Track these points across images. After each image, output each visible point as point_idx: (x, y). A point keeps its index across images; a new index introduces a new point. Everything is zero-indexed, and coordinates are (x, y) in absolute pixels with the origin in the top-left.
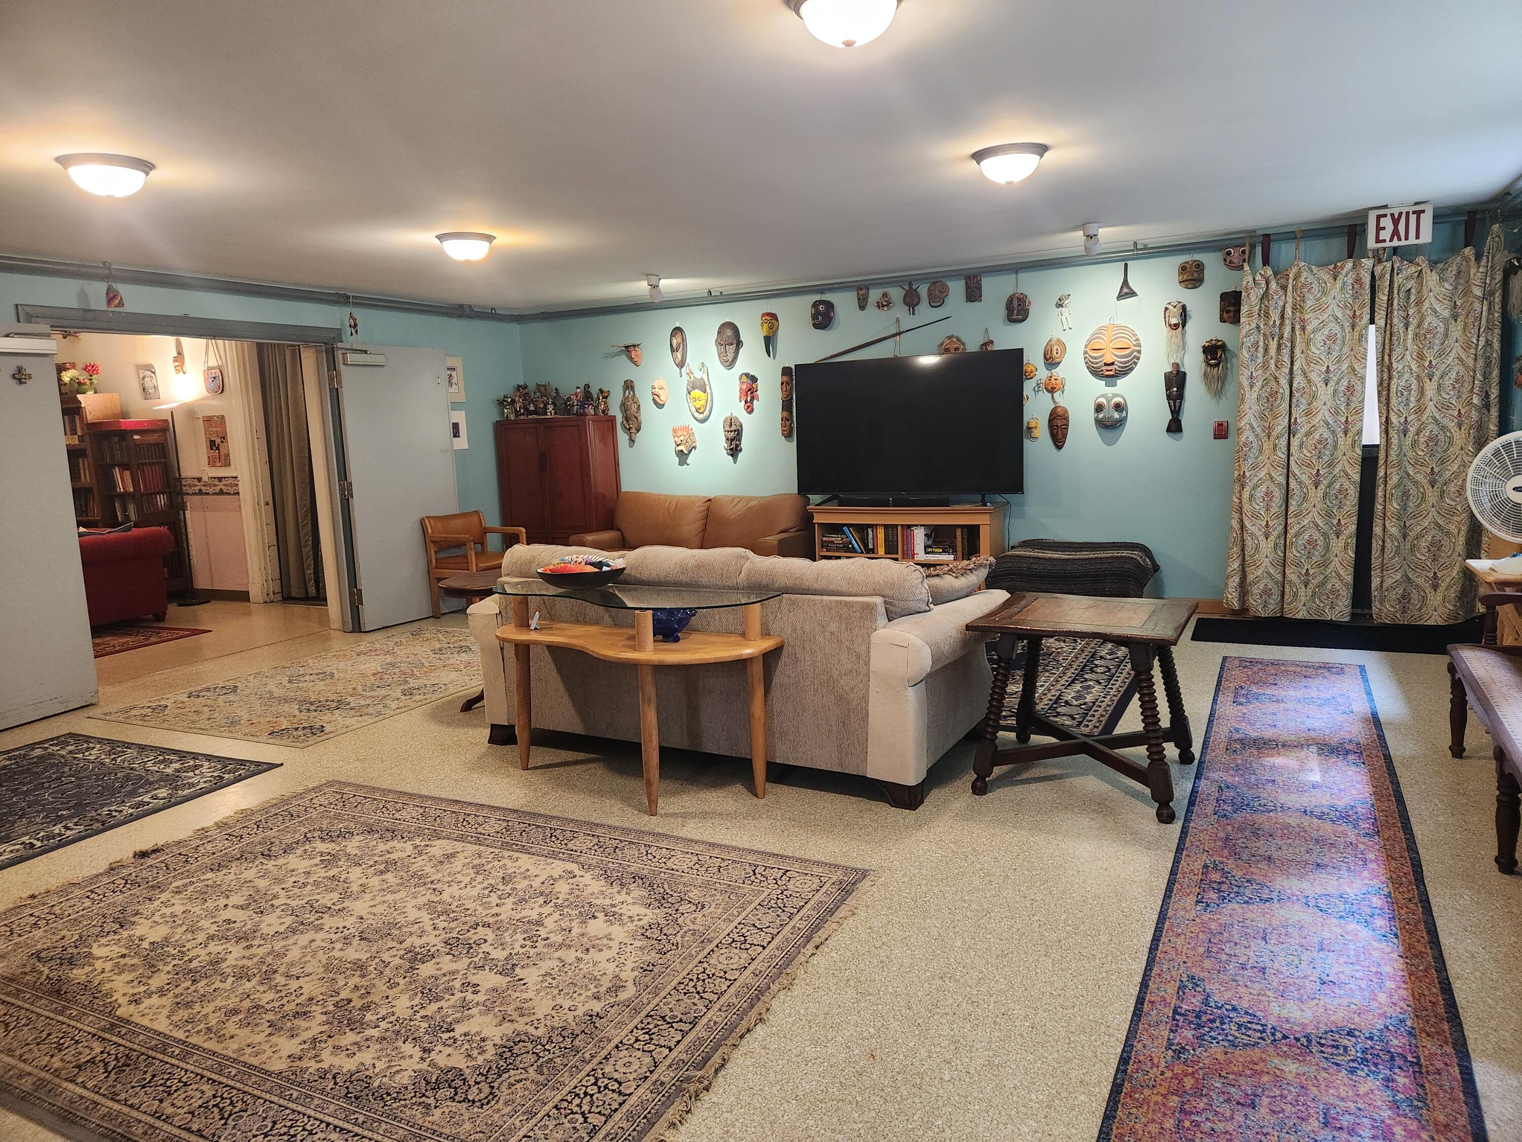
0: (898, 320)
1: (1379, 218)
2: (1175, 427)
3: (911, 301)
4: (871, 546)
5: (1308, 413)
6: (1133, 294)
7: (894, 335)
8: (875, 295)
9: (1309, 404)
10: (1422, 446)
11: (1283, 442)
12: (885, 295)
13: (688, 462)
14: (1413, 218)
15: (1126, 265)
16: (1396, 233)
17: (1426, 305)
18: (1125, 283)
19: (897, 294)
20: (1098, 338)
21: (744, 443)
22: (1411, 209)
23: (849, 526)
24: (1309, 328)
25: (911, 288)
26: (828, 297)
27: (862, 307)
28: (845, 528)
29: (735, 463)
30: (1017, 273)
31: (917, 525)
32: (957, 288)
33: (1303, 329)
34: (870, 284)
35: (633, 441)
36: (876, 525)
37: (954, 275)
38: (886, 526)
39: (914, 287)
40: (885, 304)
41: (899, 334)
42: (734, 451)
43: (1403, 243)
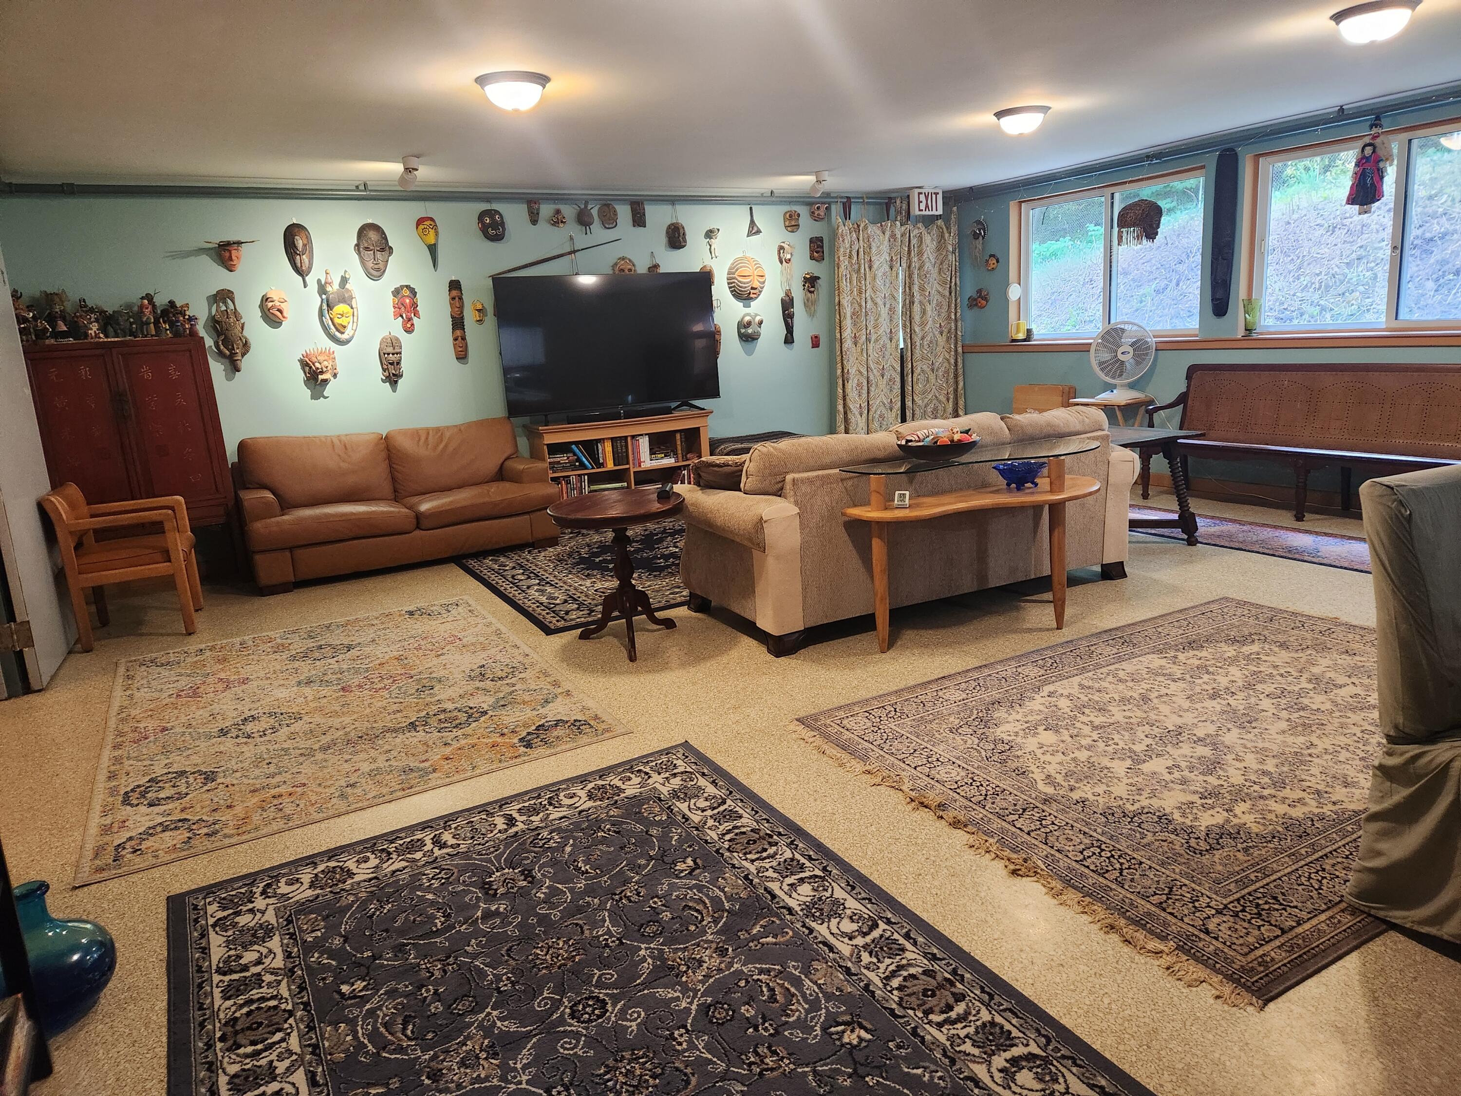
0: (571, 238)
1: (920, 193)
2: (789, 339)
3: (584, 220)
4: (601, 461)
5: (876, 327)
6: (759, 232)
7: (570, 253)
8: (546, 210)
9: (876, 320)
10: (926, 347)
11: (864, 347)
12: (558, 212)
13: (325, 394)
14: (934, 196)
15: (751, 209)
16: (927, 206)
17: (925, 256)
18: (752, 222)
19: (568, 211)
20: (741, 267)
21: (405, 366)
22: (933, 191)
23: (577, 443)
24: (875, 266)
25: (586, 207)
26: (495, 206)
27: (534, 222)
28: (573, 446)
29: (394, 391)
30: (673, 204)
31: (642, 435)
32: (624, 212)
33: (870, 268)
34: (542, 199)
35: (237, 369)
36: (603, 439)
37: (621, 199)
38: (613, 440)
39: (589, 207)
40: (557, 220)
41: (574, 252)
42: (393, 378)
43: (931, 213)
